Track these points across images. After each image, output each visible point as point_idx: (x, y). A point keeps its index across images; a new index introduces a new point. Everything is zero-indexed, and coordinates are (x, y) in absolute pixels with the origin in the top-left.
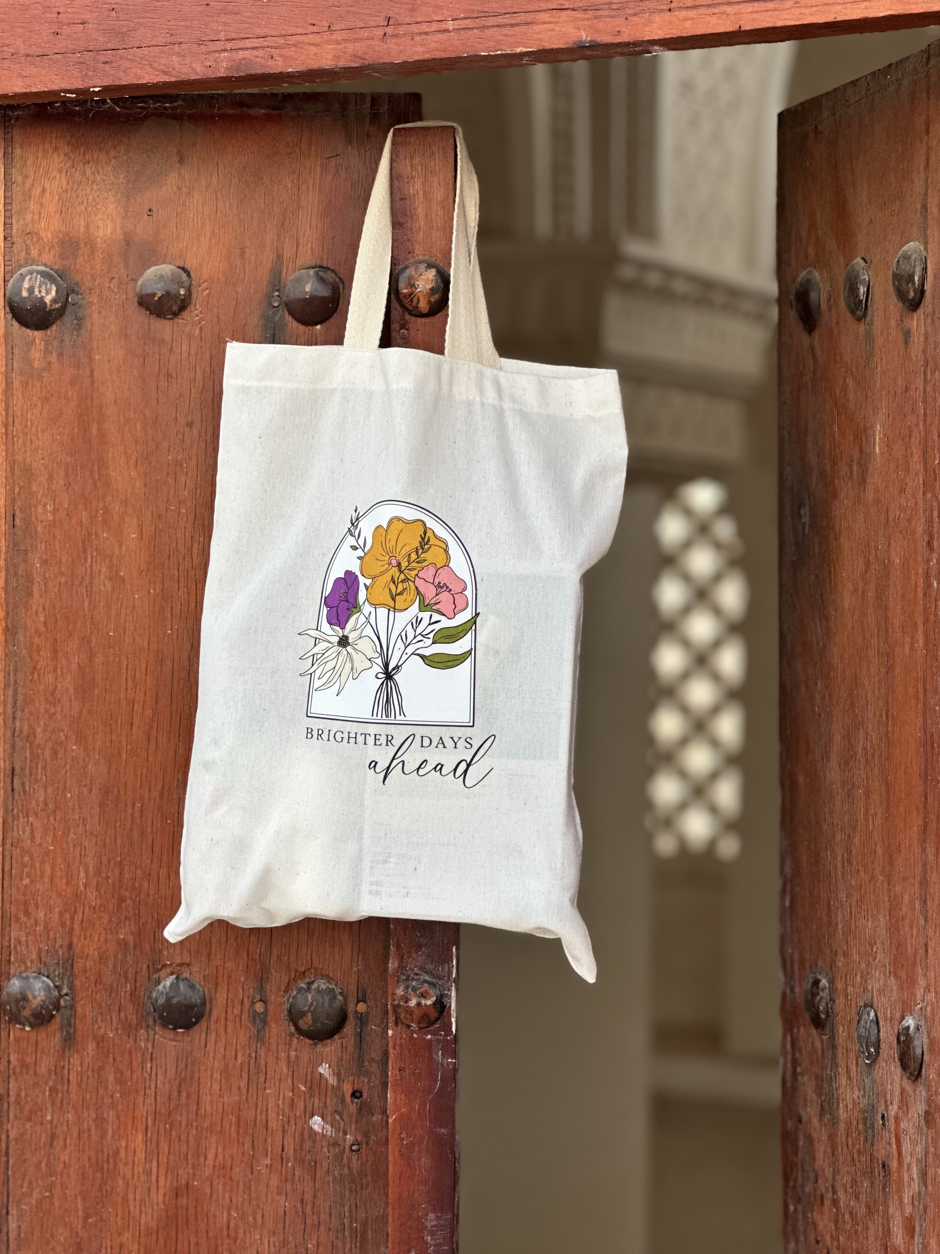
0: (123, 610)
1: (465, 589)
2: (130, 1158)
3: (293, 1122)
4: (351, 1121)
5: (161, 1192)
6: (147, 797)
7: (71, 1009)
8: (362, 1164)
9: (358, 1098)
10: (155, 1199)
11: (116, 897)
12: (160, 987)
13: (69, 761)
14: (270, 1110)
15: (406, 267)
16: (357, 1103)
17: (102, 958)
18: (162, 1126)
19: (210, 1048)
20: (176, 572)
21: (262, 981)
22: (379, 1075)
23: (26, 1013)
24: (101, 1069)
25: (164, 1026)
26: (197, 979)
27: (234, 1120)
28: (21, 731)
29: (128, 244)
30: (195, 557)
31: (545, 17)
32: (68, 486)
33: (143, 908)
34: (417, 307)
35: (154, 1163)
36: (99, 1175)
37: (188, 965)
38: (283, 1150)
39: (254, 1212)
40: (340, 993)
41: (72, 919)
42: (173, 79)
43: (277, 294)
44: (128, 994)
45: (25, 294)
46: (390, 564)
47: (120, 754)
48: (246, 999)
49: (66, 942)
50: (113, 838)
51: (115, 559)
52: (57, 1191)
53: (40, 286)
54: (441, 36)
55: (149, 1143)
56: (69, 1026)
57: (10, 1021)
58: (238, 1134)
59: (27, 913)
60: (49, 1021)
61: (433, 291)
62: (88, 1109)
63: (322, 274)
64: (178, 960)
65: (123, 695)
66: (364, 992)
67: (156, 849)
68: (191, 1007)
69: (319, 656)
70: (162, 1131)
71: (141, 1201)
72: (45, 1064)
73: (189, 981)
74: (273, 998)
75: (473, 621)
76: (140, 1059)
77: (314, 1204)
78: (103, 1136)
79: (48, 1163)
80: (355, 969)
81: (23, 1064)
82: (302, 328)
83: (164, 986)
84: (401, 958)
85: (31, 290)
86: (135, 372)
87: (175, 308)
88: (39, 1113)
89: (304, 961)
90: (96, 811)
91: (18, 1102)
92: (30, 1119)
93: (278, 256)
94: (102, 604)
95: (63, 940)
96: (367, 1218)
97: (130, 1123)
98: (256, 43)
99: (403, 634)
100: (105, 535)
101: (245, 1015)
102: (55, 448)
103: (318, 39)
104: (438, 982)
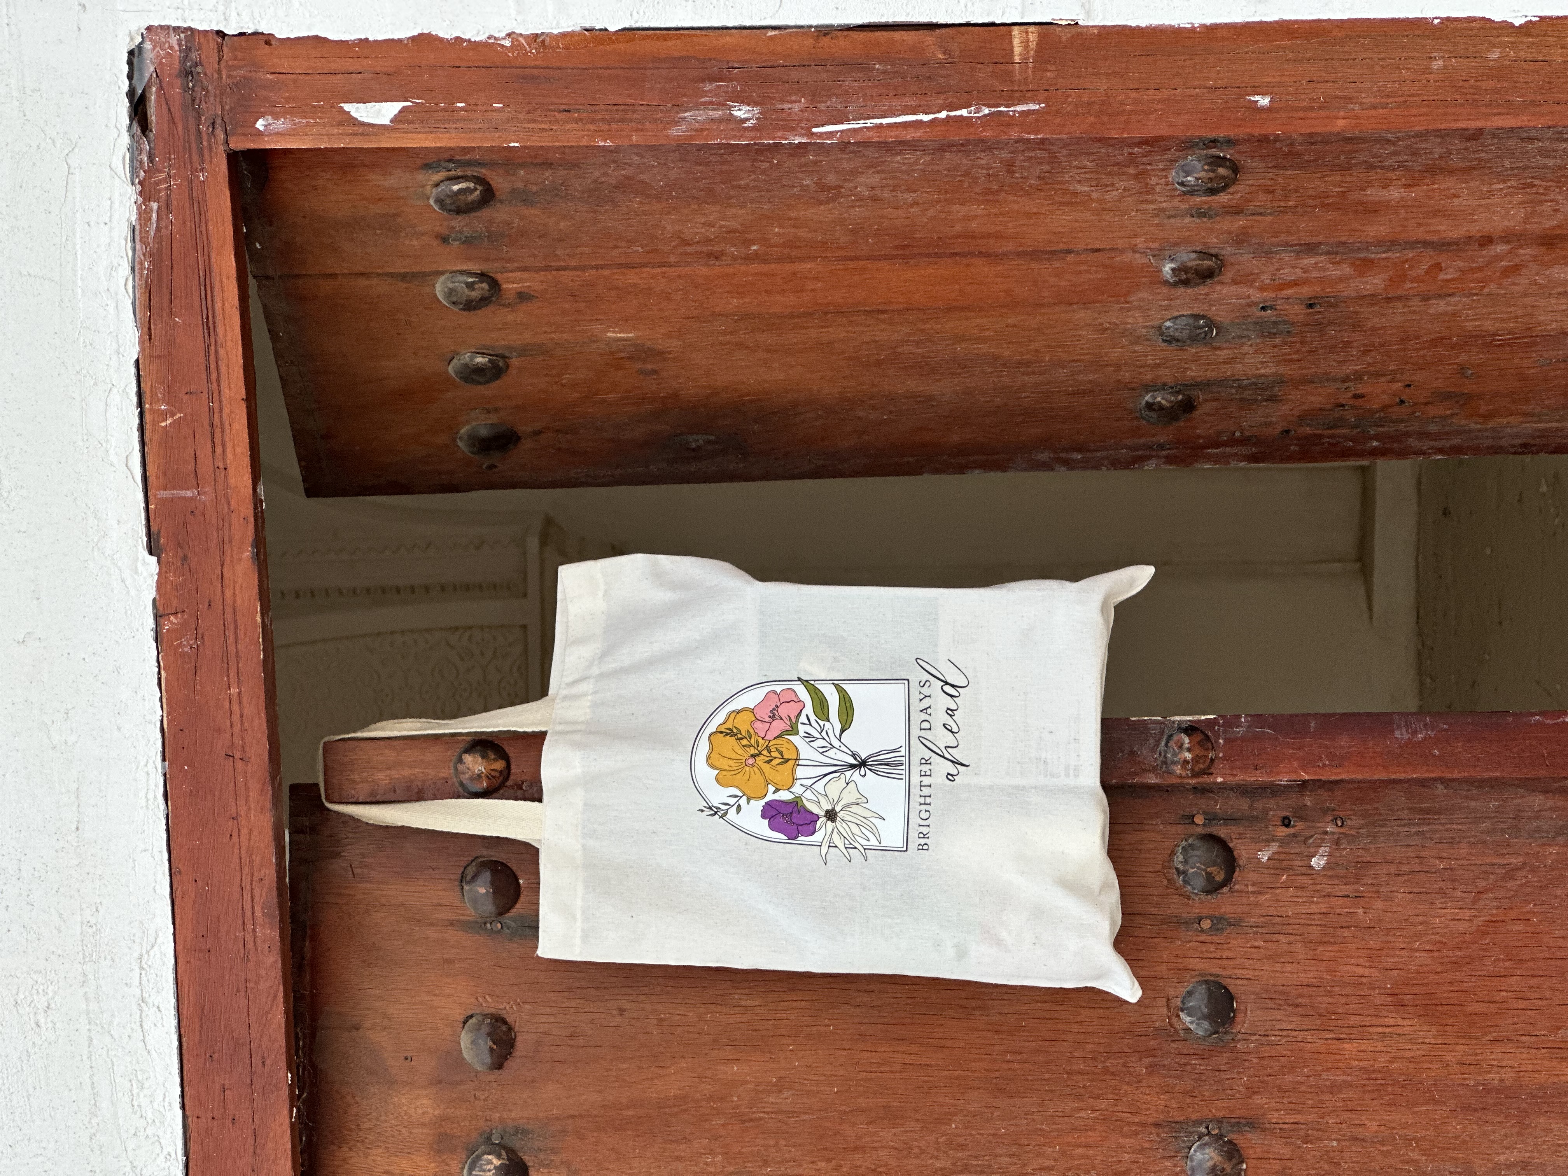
0: (812, 1078)
1: (775, 692)
2: (1369, 1056)
3: (1318, 887)
4: (1313, 827)
5: (1401, 1022)
6: (1002, 1048)
7: (1222, 1122)
8: (1354, 815)
9: (1290, 821)
10: (1408, 1028)
11: (1104, 1078)
12: (1192, 1027)
13: (967, 1131)
14: (1309, 911)
15: (461, 782)
16: (1295, 821)
17: (1168, 1090)
18: (1334, 1023)
19: (1250, 974)
20: (770, 1022)
21: (1180, 923)
22: (1265, 800)
23: (1228, 1167)
24: (1279, 1088)
25: (1232, 1021)
26: (1183, 991)
27: (1321, 948)
29: (440, 1082)
30: (753, 1003)
31: (228, 593)
32: (686, 1140)
33: (1115, 1048)
34: (501, 772)
35: (1371, 1030)
36: (1390, 1089)
37: (1168, 1000)
38: (1348, 896)
39: (1412, 924)
40: (1186, 840)
41: (1129, 1124)
42: (281, 989)
43: (488, 925)
44: (1202, 1062)
46: (753, 765)
47: (957, 1078)
48: (1199, 939)
49: (1154, 1130)
50: (1044, 1082)
51: (760, 1088)
52: (1409, 1133)
53: (485, 1171)
54: (245, 700)
55: (1353, 1036)
56: (1238, 1125)
58: (1335, 943)
60: (1235, 1145)
61: (484, 756)
62: (1322, 1101)
63: (469, 878)
64: (1164, 1010)
65: (897, 1075)
66: (1185, 817)
67: (1052, 1035)
68: (1210, 994)
69: (846, 842)
70: (1340, 1023)
71: (1412, 1043)
72: (1279, 1148)
73: (1184, 998)
74: (1197, 911)
75: (805, 683)
76: (1268, 1048)
77: (1400, 863)
78: (1348, 1085)
79: (1382, 1143)
80: (1161, 827)
82: (522, 898)
83: (1191, 1023)
84: (1146, 770)
86: (570, 1071)
87: (504, 1028)
88: (1331, 1154)
89: (1157, 879)
90: (1017, 1101)
92: (1339, 1164)
93: (452, 924)
94: (805, 1100)
95: (1151, 1133)
96: (1410, 809)
97: (1333, 1057)
98: (247, 897)
99: (821, 750)
100: (736, 1099)
101: (1215, 939)
102: (648, 1155)
103: (244, 831)
104: (1167, 733)
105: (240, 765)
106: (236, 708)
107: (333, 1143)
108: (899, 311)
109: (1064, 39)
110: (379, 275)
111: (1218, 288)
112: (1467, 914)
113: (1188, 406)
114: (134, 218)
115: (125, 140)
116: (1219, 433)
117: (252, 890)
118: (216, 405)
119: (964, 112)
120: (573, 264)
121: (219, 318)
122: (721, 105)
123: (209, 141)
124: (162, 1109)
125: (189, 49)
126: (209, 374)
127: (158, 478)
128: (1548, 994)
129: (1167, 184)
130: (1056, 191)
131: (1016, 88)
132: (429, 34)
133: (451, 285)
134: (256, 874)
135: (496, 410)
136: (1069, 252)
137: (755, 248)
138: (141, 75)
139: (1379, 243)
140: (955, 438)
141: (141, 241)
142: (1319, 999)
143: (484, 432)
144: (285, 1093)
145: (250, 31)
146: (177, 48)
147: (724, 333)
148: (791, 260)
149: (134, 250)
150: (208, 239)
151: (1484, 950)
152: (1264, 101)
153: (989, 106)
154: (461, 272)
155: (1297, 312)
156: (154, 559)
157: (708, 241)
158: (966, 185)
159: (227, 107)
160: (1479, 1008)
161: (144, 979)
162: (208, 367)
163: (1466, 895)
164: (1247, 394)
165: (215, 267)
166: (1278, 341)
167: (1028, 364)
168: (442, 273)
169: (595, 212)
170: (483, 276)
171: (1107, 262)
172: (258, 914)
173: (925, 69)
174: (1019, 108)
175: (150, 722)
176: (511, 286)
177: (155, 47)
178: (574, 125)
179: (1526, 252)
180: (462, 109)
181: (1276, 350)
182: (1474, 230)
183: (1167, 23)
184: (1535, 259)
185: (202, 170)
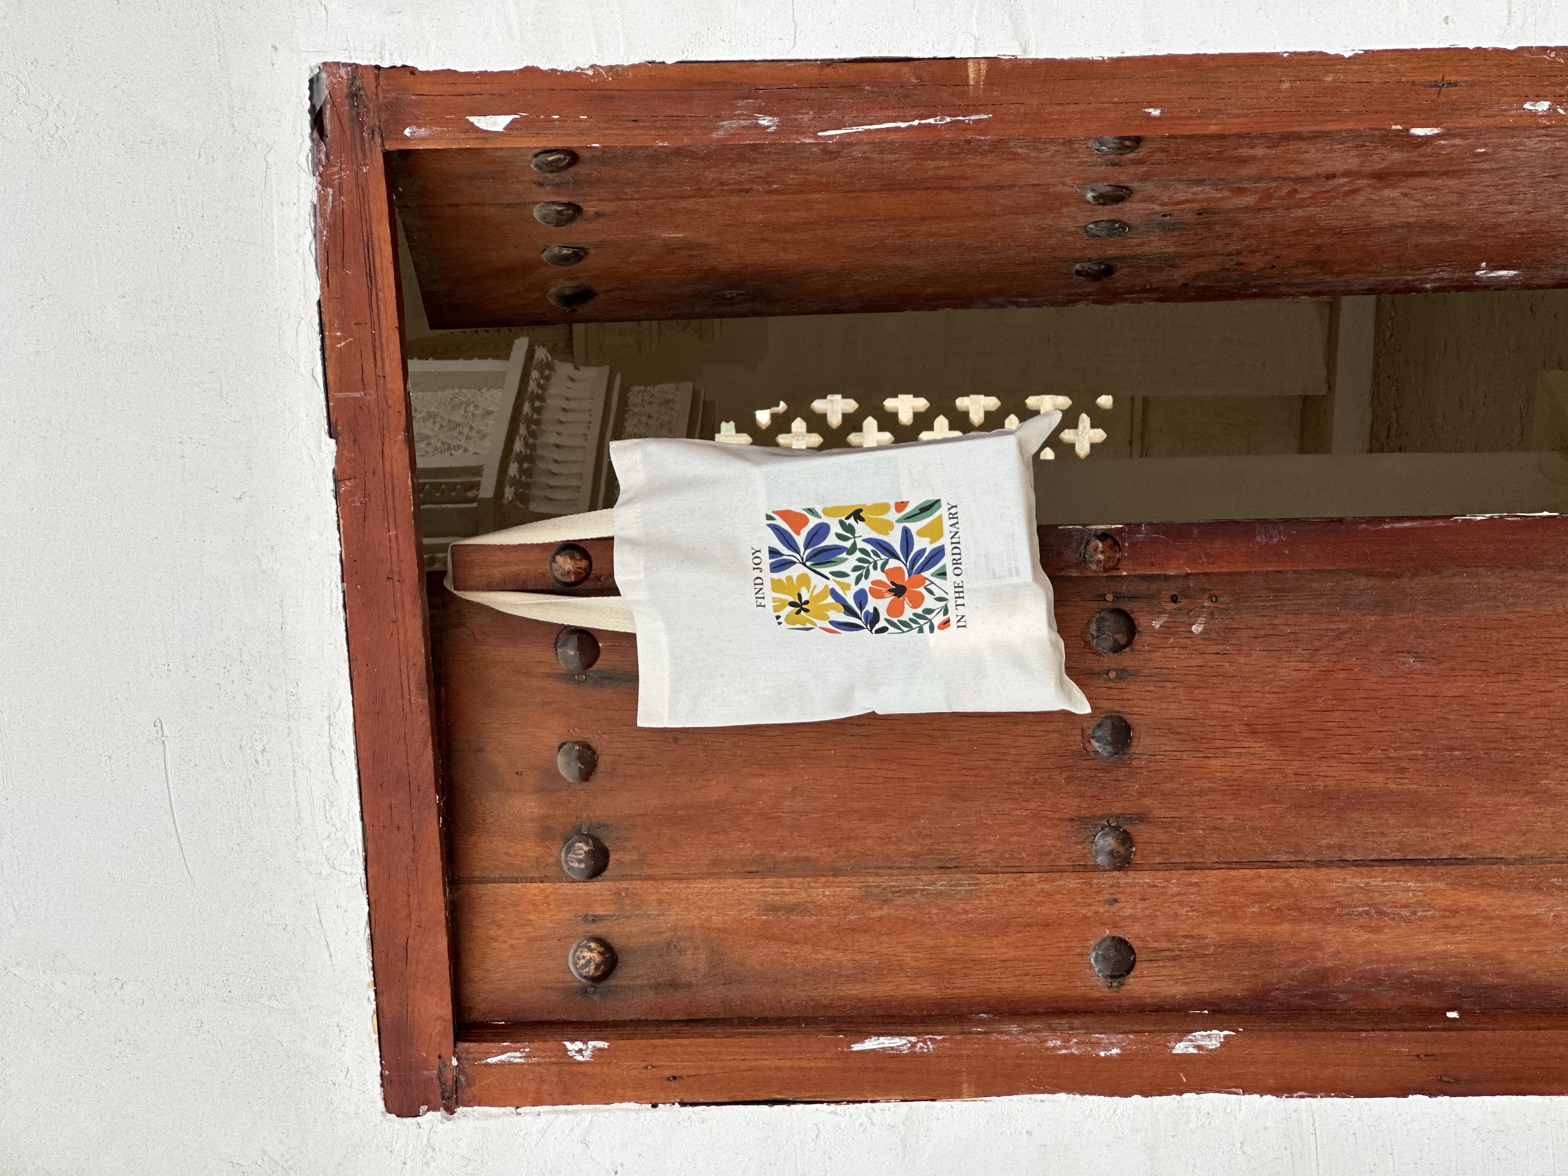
0: (818, 787)
2: (1227, 769)
3: (1197, 647)
4: (1194, 603)
5: (1253, 745)
6: (958, 766)
7: (1119, 817)
8: (1225, 594)
9: (1177, 598)
10: (1259, 749)
11: (1034, 787)
12: (1100, 750)
13: (933, 825)
14: (1189, 664)
15: (555, 578)
16: (1181, 598)
17: (1081, 796)
18: (1204, 746)
19: (1144, 711)
20: (787, 747)
21: (1092, 673)
22: (1158, 582)
23: (1122, 850)
24: (1162, 793)
25: (1130, 745)
26: (1092, 723)
27: (1197, 691)
28: (911, 862)
29: (543, 790)
30: (775, 734)
31: (388, 465)
32: (725, 832)
33: (1042, 765)
34: (585, 569)
35: (1232, 750)
36: (1243, 792)
37: (1083, 730)
38: (1218, 653)
39: (1265, 674)
40: (1099, 613)
41: (1051, 819)
42: (430, 739)
43: (576, 677)
44: (1106, 775)
45: (583, 866)
47: (925, 787)
48: (1106, 685)
49: (1069, 823)
50: (989, 790)
51: (779, 795)
52: (1256, 824)
53: (577, 854)
54: (401, 541)
55: (1217, 755)
56: (1131, 819)
57: (1129, 863)
58: (1207, 688)
59: (1049, 853)
60: (1128, 833)
61: (572, 558)
62: (1193, 802)
63: (560, 645)
64: (1079, 737)
65: (881, 786)
66: (1098, 596)
67: (996, 757)
68: (1113, 725)
70: (1207, 746)
71: (1260, 760)
72: (1160, 835)
73: (1094, 729)
74: (1105, 665)
76: (1155, 764)
77: (1257, 629)
78: (1213, 790)
79: (1235, 831)
80: (1081, 603)
81: (1161, 853)
82: (602, 657)
83: (1099, 747)
84: (1069, 567)
85: (580, 861)
86: (638, 783)
87: (589, 753)
88: (1199, 839)
89: (1076, 641)
90: (969, 804)
91: (1190, 856)
92: (1203, 846)
93: (549, 676)
94: (813, 804)
95: (1067, 826)
96: (1266, 589)
97: (1203, 770)
98: (404, 676)
100: (761, 803)
101: (1119, 685)
102: (696, 842)
103: (402, 630)
104: (1085, 539)
105: (397, 584)
106: (394, 545)
107: (466, 833)
108: (885, 220)
109: (1007, 67)
110: (490, 204)
111: (1128, 204)
112: (1306, 666)
113: (1109, 271)
114: (315, 200)
115: (308, 143)
116: (1133, 286)
117: (408, 671)
118: (377, 333)
119: (931, 121)
120: (638, 196)
121: (378, 271)
122: (750, 117)
123: (370, 144)
124: (346, 820)
125: (354, 78)
126: (371, 311)
127: (335, 383)
128: (1363, 724)
129: (1087, 148)
130: (1003, 152)
131: (970, 103)
132: (533, 67)
133: (544, 212)
134: (411, 660)
135: (578, 278)
136: (1015, 186)
137: (775, 186)
138: (319, 96)
139: (1249, 178)
140: (929, 291)
141: (321, 216)
142: (1194, 729)
143: (568, 292)
144: (434, 810)
145: (399, 65)
146: (345, 77)
147: (753, 233)
148: (802, 192)
149: (315, 222)
150: (370, 214)
151: (1318, 692)
152: (1156, 112)
153: (950, 116)
154: (553, 203)
155: (1191, 218)
156: (333, 441)
157: (741, 183)
158: (935, 150)
159: (383, 120)
160: (1312, 734)
161: (332, 732)
162: (371, 306)
163: (1305, 652)
164: (1155, 263)
165: (375, 235)
166: (1176, 234)
167: (985, 248)
168: (539, 203)
169: (654, 167)
170: (569, 205)
171: (1044, 191)
172: (412, 688)
173: (902, 90)
174: (974, 117)
175: (332, 555)
176: (590, 208)
177: (329, 77)
178: (640, 131)
179: (1363, 182)
180: (557, 120)
181: (1175, 238)
182: (1321, 170)
183: (1084, 56)
184: (1369, 186)
185: (365, 165)
